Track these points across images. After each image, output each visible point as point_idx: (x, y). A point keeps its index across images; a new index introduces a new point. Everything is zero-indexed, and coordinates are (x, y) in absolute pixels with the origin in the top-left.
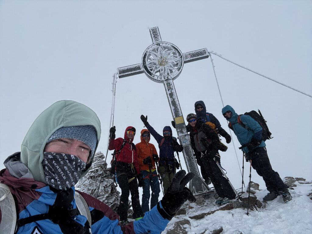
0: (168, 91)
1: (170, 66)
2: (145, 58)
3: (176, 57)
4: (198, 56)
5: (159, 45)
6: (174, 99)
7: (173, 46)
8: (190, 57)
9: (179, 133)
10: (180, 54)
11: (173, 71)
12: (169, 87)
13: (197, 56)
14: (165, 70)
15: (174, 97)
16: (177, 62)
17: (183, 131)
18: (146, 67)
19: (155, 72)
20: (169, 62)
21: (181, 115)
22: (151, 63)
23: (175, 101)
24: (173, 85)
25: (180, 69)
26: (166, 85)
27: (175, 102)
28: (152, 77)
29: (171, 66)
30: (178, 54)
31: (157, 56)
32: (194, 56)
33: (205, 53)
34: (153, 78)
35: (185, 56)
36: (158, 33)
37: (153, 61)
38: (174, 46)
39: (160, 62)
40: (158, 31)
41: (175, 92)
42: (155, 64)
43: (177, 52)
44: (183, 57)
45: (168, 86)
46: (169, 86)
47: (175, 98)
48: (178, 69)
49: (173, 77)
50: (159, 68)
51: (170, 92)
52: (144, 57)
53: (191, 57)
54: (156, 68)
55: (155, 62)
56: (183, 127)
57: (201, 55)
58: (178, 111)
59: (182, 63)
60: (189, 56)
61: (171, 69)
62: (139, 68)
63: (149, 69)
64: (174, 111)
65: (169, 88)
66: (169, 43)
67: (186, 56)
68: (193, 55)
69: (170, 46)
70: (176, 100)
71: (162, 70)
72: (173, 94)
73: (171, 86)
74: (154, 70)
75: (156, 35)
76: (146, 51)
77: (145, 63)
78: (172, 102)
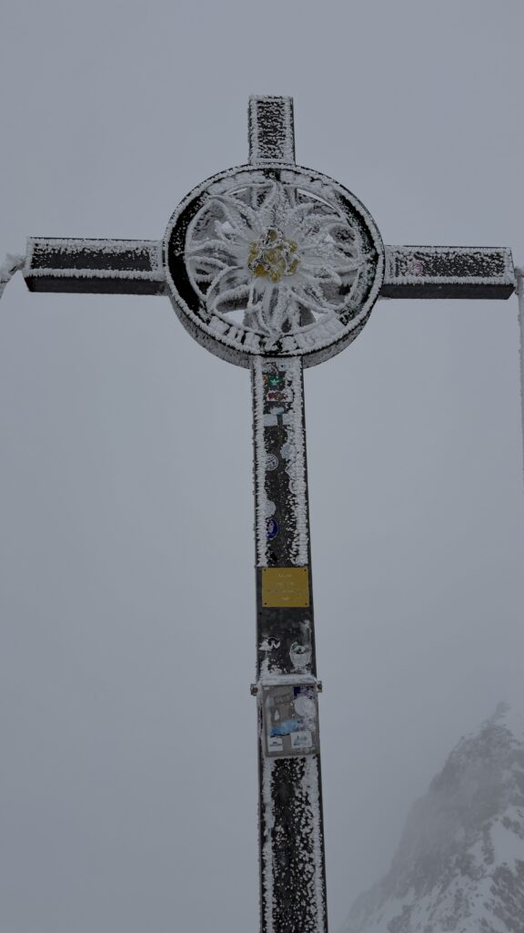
0: (266, 411)
1: (306, 291)
2: (190, 219)
3: (348, 254)
4: (463, 274)
5: (278, 178)
6: (283, 463)
7: (343, 198)
8: (416, 270)
9: (266, 662)
10: (371, 242)
11: (316, 316)
12: (275, 393)
13: (455, 274)
14: (273, 304)
15: (291, 451)
16: (346, 280)
17: (294, 657)
18: (177, 266)
19: (218, 299)
20: (306, 266)
21: (302, 559)
22: (209, 251)
23: (291, 473)
24: (297, 386)
25: (353, 313)
26: (259, 376)
27: (287, 478)
28: (199, 322)
29: (309, 291)
30: (358, 242)
31: (250, 226)
32: (439, 271)
33: (500, 268)
34: (204, 326)
35: (393, 260)
36: (287, 123)
37: (221, 243)
38: (349, 197)
39: (259, 257)
40: (287, 118)
41: (298, 425)
42: (231, 260)
43: (355, 230)
44: (381, 258)
45: (268, 386)
46: (274, 388)
47: (291, 457)
48: (342, 312)
49: (308, 349)
50: (246, 283)
51: (271, 420)
52: (185, 217)
53: (426, 269)
54: (231, 281)
55: (232, 248)
56: (299, 631)
57: (478, 274)
58: (291, 536)
59: (369, 289)
60: (415, 266)
61: (306, 304)
62: (142, 261)
63: (193, 278)
64: (271, 527)
65: (270, 396)
66: (326, 181)
67: (397, 260)
68: (436, 264)
69: (332, 195)
70: (295, 471)
71: (260, 298)
72: (285, 435)
73: (287, 391)
74: (217, 290)
75: (275, 130)
76: (202, 189)
77: (184, 243)
78: (270, 475)
